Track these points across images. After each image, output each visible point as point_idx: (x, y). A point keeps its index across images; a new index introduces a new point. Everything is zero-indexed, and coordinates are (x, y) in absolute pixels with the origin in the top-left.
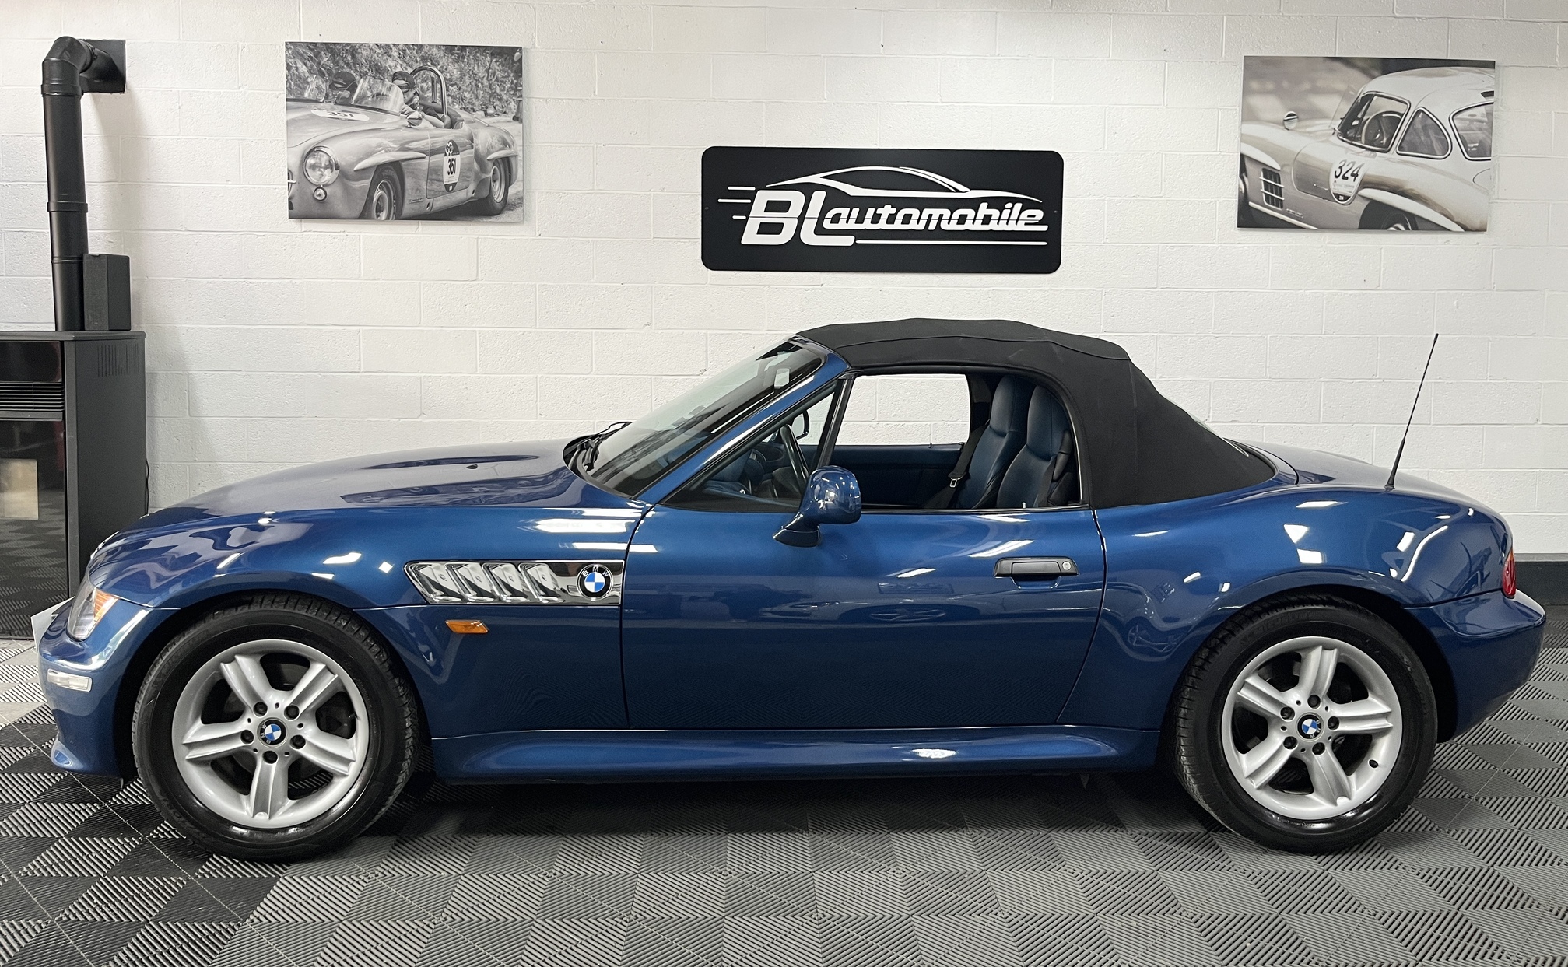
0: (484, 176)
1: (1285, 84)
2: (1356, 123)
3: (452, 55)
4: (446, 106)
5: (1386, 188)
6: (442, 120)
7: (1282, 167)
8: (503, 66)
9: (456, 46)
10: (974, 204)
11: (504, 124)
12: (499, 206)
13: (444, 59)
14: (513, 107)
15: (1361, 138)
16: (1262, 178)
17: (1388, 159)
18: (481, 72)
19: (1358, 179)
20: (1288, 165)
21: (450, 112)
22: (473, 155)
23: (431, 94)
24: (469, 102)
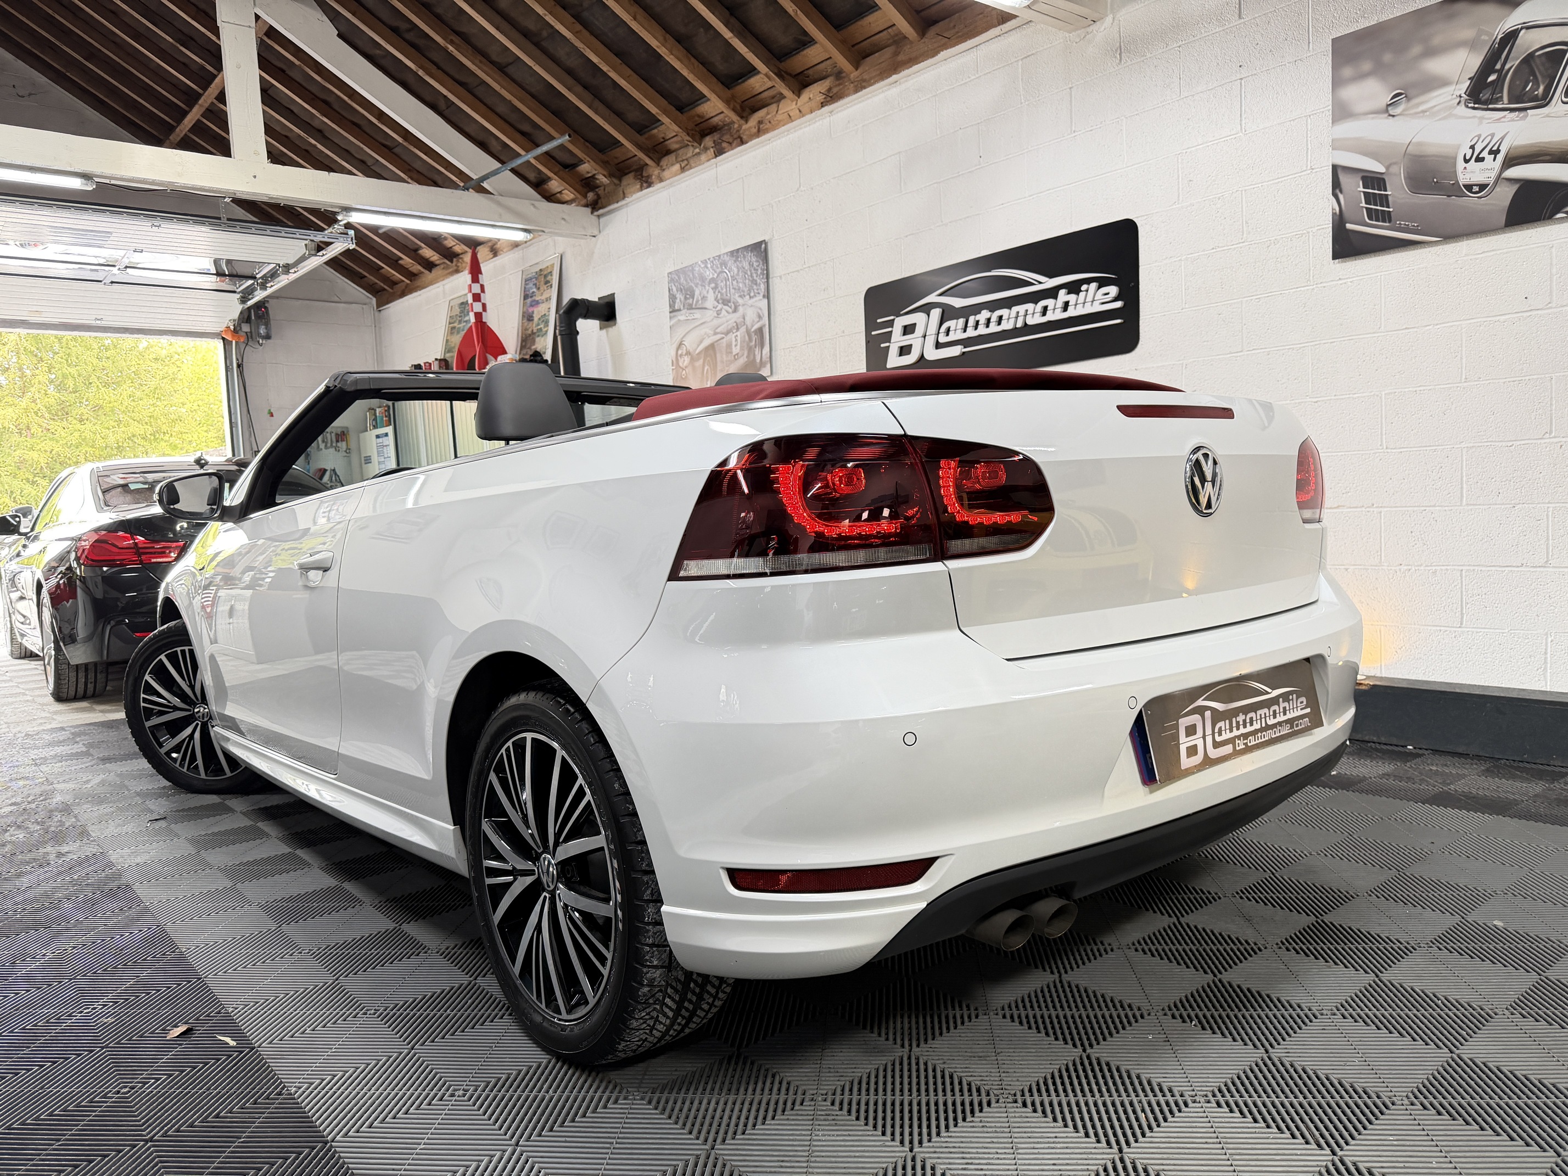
0: (751, 344)
1: (1387, 57)
2: (1492, 78)
4: (732, 296)
5: (1548, 158)
6: (731, 308)
7: (1387, 168)
8: (759, 257)
9: (735, 250)
13: (729, 262)
15: (1502, 97)
16: (1361, 189)
17: (1548, 116)
18: (747, 265)
19: (1500, 157)
20: (1395, 163)
21: (734, 301)
22: (745, 330)
23: (725, 290)
24: (742, 291)
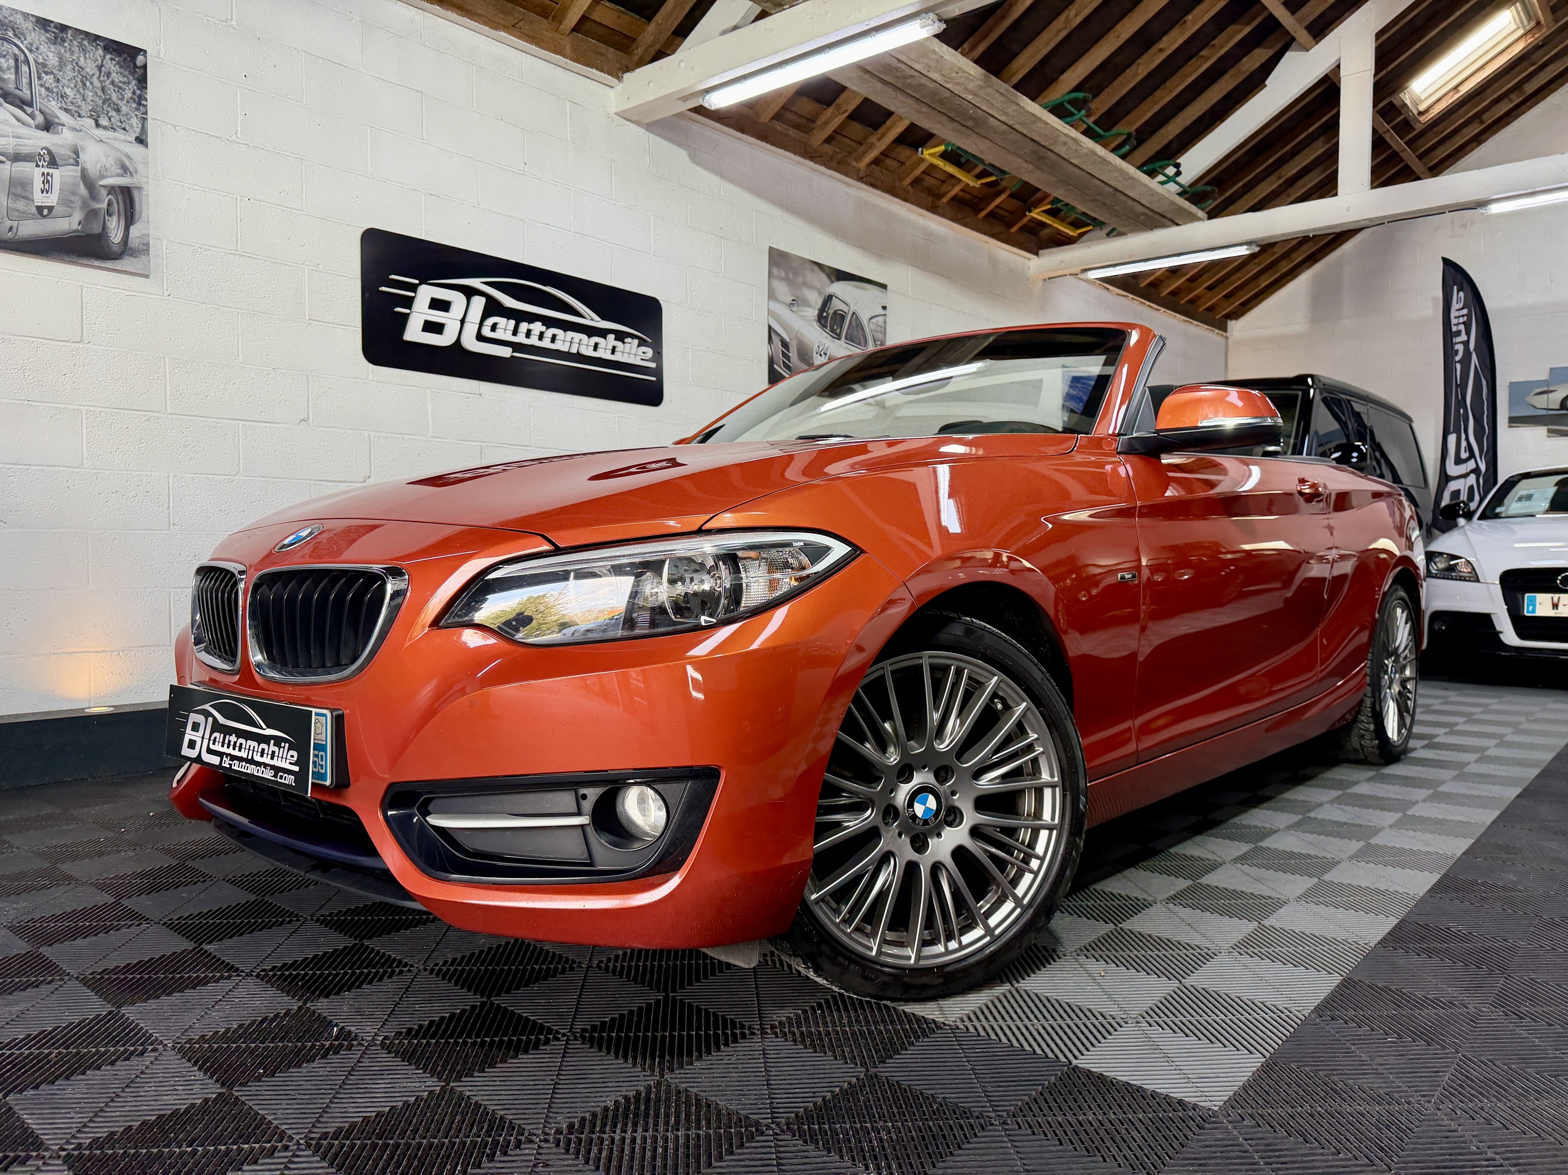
0: (97, 206)
1: (791, 277)
2: (825, 314)
3: (47, 31)
4: (38, 100)
6: (32, 116)
7: (790, 340)
8: (121, 67)
9: (52, 22)
10: (603, 333)
11: (123, 143)
12: (116, 249)
13: (33, 34)
14: (135, 125)
15: (827, 326)
16: (780, 347)
17: (840, 345)
18: (90, 68)
19: (826, 356)
20: (793, 339)
21: (43, 108)
22: (79, 174)
23: (13, 77)
24: (72, 103)
